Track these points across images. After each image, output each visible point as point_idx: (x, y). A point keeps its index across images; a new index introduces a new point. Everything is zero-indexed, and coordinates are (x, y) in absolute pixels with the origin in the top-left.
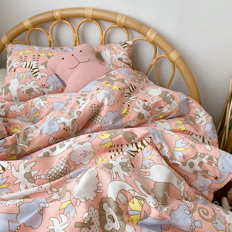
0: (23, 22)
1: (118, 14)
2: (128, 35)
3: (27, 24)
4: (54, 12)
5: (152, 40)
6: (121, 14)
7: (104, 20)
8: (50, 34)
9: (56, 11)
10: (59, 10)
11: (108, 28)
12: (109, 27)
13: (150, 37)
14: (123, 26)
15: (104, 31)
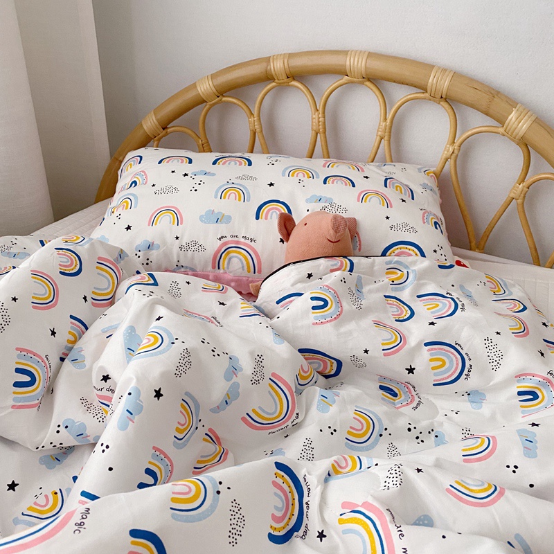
0: (195, 84)
1: (433, 67)
2: (453, 121)
3: (205, 88)
4: (271, 61)
5: (521, 134)
6: (439, 68)
7: (394, 82)
8: (255, 113)
9: (275, 57)
10: (282, 57)
11: (403, 100)
12: (405, 98)
13: (514, 126)
14: (442, 98)
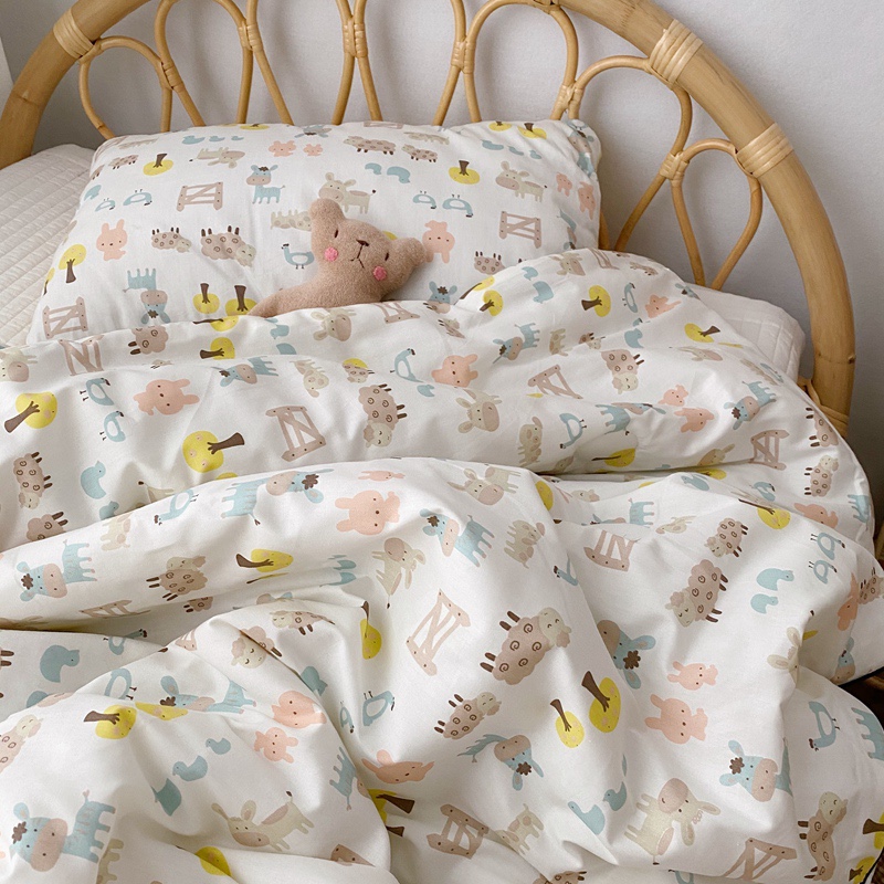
5: (675, 74)
8: (248, 15)
11: (490, 5)
12: (495, 2)
13: (665, 60)
15: (473, 19)
